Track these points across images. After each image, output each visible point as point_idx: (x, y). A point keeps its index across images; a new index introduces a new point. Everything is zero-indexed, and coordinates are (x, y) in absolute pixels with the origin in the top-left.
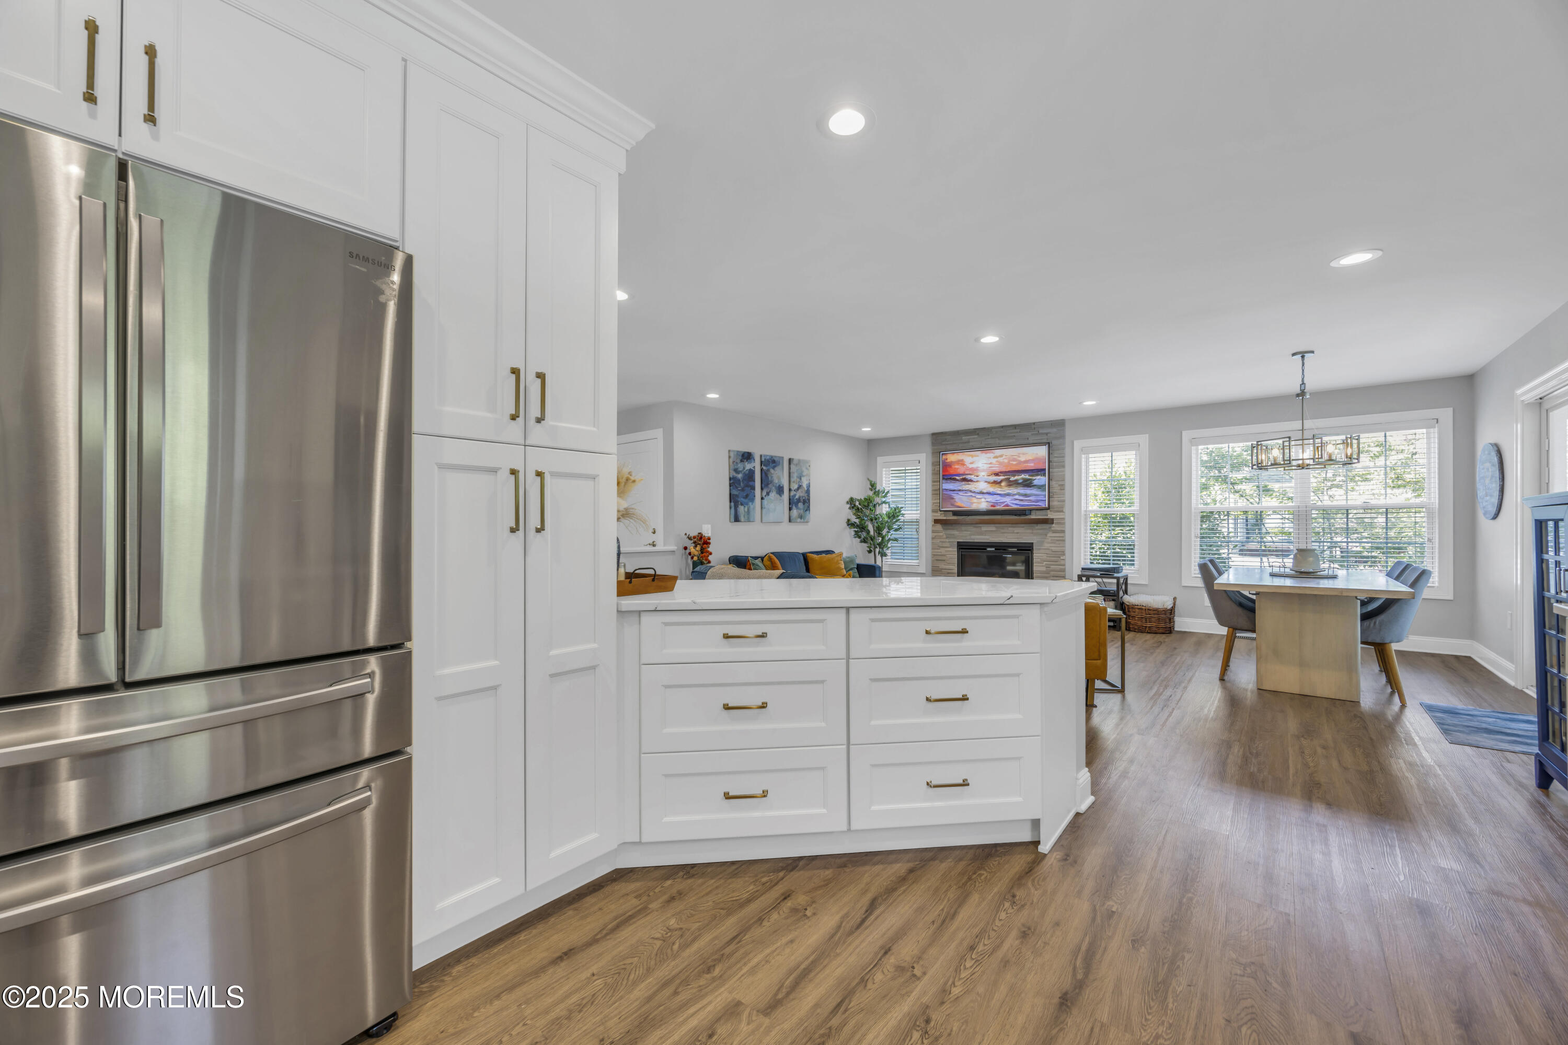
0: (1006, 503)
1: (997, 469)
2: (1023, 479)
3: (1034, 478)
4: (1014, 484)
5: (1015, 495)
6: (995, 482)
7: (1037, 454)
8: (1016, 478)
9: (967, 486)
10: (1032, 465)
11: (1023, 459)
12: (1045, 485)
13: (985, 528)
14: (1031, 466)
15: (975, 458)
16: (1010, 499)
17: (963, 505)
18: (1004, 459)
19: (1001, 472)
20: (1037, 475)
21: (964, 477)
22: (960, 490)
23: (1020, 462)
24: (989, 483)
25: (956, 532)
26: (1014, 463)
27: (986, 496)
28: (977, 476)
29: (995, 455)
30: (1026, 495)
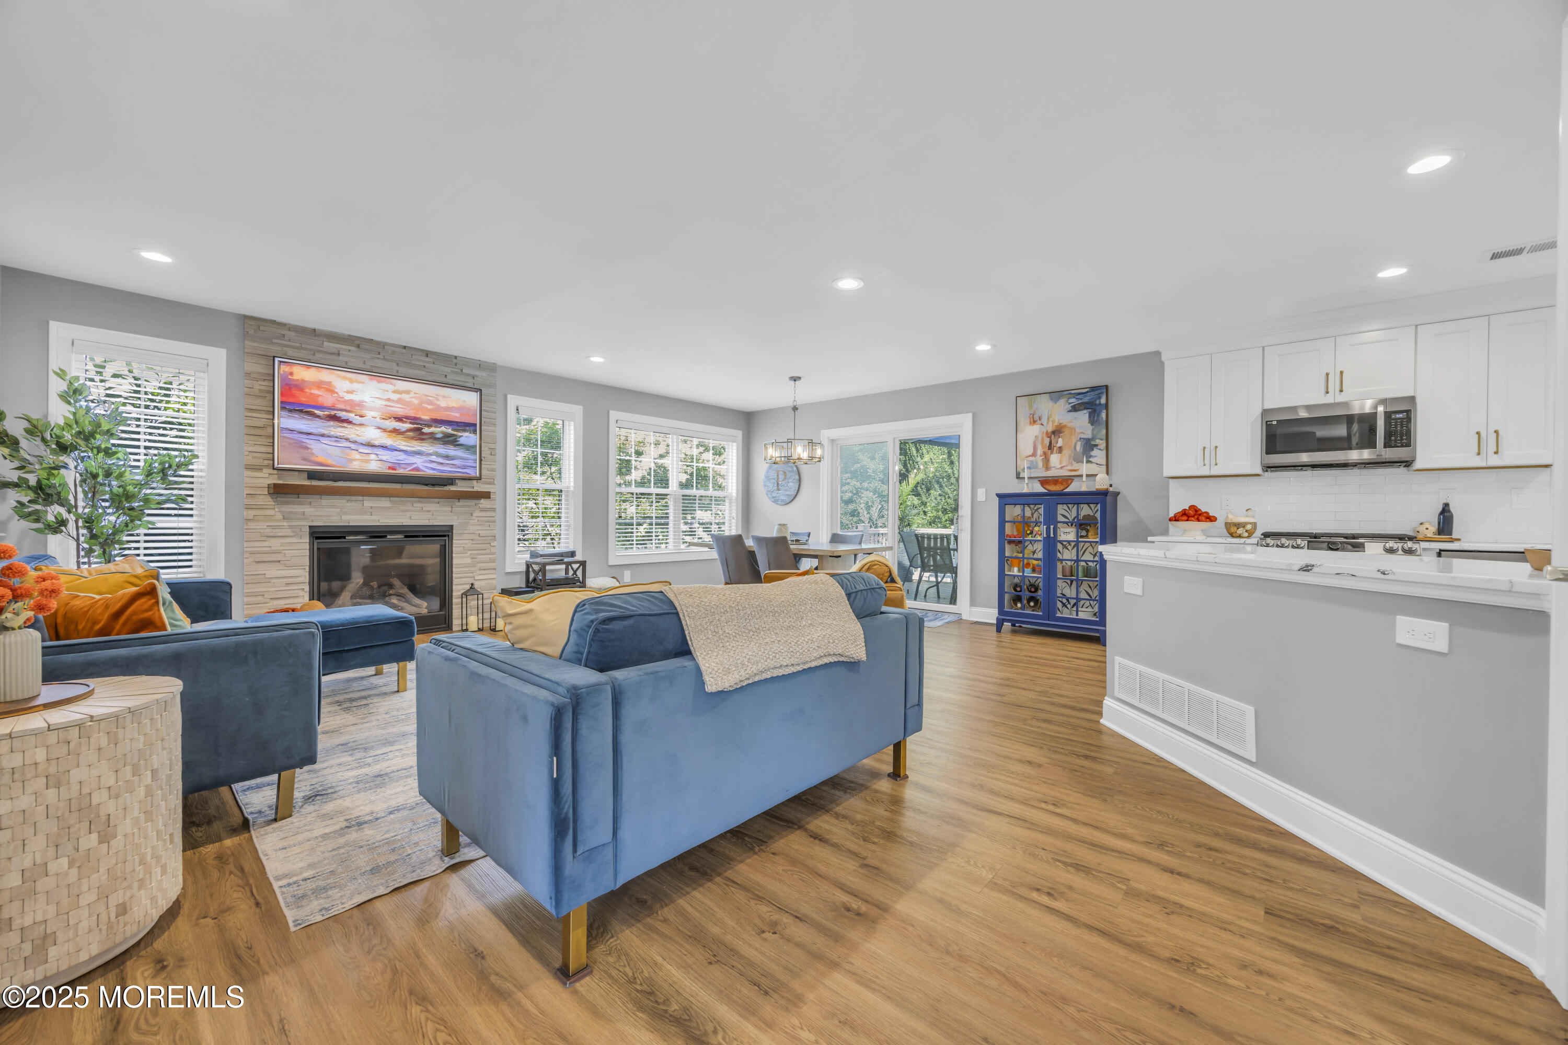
0: (414, 466)
1: (400, 411)
2: (443, 432)
3: (460, 434)
4: (430, 438)
5: (431, 455)
6: (395, 431)
7: (464, 401)
8: (432, 430)
9: (340, 429)
10: (457, 415)
11: (443, 403)
12: (476, 446)
13: (369, 503)
14: (455, 416)
15: (355, 386)
16: (422, 460)
17: (329, 461)
18: (411, 398)
19: (407, 418)
20: (465, 431)
21: (333, 413)
22: (323, 435)
23: (438, 408)
24: (384, 430)
25: (307, 510)
26: (430, 407)
27: (380, 452)
28: (361, 416)
29: (396, 388)
30: (447, 457)
